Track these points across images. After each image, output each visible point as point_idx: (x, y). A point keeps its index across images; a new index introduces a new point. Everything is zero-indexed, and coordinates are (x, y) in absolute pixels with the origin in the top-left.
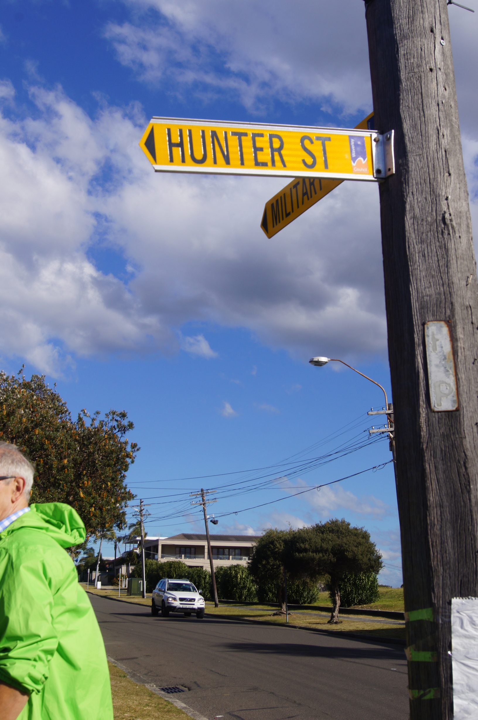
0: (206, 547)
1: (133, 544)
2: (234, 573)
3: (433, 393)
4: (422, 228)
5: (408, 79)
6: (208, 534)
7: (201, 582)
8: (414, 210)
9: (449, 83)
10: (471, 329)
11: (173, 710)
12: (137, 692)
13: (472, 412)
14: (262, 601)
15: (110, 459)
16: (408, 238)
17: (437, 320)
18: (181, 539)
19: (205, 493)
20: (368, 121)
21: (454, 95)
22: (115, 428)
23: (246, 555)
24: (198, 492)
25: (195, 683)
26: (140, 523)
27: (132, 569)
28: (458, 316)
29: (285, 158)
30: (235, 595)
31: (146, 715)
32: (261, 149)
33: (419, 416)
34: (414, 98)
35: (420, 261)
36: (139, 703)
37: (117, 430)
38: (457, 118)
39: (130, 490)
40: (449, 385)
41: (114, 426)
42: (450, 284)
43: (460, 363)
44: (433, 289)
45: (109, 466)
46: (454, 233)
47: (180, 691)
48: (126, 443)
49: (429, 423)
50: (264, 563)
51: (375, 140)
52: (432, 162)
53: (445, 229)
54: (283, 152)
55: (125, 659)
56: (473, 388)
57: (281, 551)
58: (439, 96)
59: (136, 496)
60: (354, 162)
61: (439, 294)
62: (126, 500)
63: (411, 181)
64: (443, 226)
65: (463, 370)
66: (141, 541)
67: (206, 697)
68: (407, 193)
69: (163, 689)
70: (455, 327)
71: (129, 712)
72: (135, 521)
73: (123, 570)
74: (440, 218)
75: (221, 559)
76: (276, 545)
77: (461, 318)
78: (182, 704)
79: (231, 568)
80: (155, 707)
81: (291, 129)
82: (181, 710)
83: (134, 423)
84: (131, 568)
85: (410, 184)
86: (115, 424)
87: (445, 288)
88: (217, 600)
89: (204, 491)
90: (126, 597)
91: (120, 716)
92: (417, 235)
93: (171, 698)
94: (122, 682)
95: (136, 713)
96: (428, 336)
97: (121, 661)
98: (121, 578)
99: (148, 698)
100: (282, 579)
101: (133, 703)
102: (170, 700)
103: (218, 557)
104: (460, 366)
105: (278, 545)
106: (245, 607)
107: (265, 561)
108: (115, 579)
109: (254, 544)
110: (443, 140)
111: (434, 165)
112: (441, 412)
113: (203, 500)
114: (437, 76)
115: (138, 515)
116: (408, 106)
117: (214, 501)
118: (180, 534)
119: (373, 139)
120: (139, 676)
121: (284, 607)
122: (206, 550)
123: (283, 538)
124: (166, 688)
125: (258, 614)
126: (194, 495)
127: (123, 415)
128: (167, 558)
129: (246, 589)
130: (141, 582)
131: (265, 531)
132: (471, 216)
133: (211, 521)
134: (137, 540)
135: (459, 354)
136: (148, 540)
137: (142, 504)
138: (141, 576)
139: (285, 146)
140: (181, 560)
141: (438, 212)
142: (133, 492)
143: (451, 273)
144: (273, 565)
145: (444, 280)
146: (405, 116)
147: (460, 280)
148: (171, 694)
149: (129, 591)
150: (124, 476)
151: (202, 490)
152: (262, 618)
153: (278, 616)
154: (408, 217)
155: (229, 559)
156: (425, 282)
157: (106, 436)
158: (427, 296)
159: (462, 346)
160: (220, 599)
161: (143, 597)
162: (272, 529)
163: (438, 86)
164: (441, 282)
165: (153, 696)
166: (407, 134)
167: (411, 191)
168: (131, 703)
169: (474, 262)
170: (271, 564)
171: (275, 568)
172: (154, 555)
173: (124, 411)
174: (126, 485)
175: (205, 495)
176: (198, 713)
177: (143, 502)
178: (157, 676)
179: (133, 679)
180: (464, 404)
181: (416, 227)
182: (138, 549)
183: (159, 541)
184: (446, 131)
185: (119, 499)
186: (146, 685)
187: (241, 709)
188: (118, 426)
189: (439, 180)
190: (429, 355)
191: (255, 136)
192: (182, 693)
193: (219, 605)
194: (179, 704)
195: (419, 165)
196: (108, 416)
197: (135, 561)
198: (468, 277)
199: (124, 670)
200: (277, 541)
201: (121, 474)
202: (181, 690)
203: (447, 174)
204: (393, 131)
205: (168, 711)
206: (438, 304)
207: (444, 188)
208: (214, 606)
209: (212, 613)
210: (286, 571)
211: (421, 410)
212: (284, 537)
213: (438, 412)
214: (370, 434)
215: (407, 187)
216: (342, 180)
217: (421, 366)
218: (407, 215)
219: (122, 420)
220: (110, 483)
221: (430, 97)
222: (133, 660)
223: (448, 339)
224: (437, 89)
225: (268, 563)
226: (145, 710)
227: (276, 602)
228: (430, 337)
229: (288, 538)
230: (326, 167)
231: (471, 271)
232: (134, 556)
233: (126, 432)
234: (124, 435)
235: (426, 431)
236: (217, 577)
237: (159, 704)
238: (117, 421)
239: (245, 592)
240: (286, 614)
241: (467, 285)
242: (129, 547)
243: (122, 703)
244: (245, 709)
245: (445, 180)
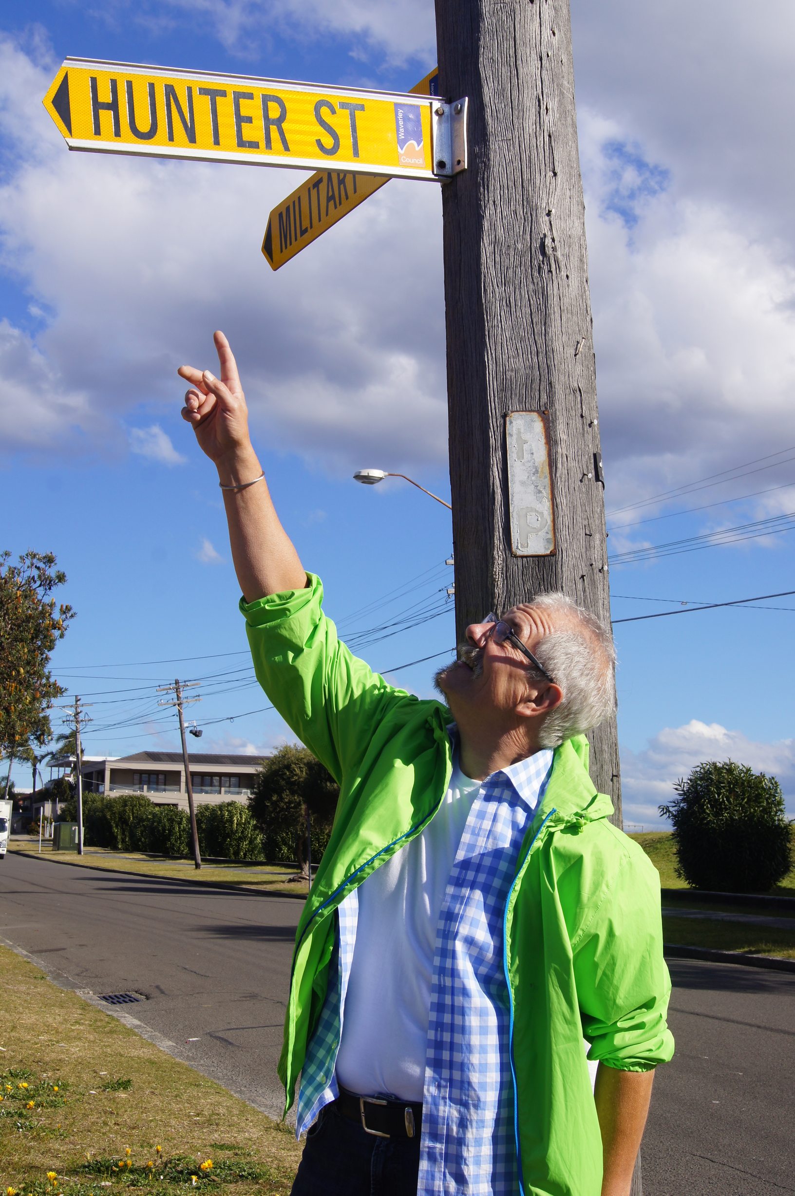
0: (183, 774)
1: (63, 769)
2: (228, 815)
3: (516, 526)
4: (507, 261)
5: (494, 13)
6: (185, 753)
7: (174, 829)
8: (495, 230)
9: (560, 23)
10: (580, 426)
11: (118, 1030)
12: (61, 1002)
13: (576, 558)
14: (272, 860)
15: (24, 630)
16: (485, 276)
17: (526, 411)
18: (143, 760)
19: (182, 686)
20: (431, 81)
21: (568, 43)
22: (34, 580)
23: (247, 788)
24: (170, 684)
25: (158, 987)
26: (74, 734)
27: (62, 809)
28: (560, 406)
29: (288, 136)
30: (229, 850)
31: (75, 1038)
32: (249, 120)
33: (493, 563)
34: (502, 46)
35: (503, 313)
36: (65, 1020)
37: (38, 583)
38: (570, 82)
39: (56, 681)
40: (542, 514)
41: (34, 577)
42: (549, 353)
43: (559, 480)
44: (521, 360)
45: (22, 640)
46: (558, 270)
47: (132, 1000)
48: (52, 605)
49: (508, 575)
50: (274, 798)
51: (437, 112)
52: (527, 152)
53: (543, 264)
54: (285, 125)
55: (46, 951)
56: (579, 519)
57: (301, 779)
58: (542, 44)
59: (66, 690)
60: (402, 149)
61: (532, 368)
62: (50, 697)
63: (492, 182)
64: (541, 258)
65: (563, 491)
66: (75, 763)
67: (174, 1010)
68: (486, 202)
69: (105, 998)
70: (554, 421)
71: (46, 1033)
72: (67, 731)
73: (47, 809)
74: (536, 244)
75: (207, 792)
76: (295, 771)
77: (564, 408)
78: (134, 1020)
79: (221, 807)
80: (91, 1026)
81: (299, 88)
82: (131, 1030)
83: (66, 574)
84: (60, 806)
85: (491, 188)
86: (35, 573)
87: (540, 358)
88: (199, 858)
89: (180, 684)
90: (51, 852)
91: (31, 1039)
92: (499, 272)
93: (117, 1011)
94: (37, 987)
95: (58, 1035)
96: (511, 435)
97: (39, 954)
98: (43, 823)
99: (79, 1011)
100: (303, 824)
101: (55, 1019)
102: (115, 1015)
103: (201, 789)
104: (560, 485)
105: (298, 771)
106: (244, 868)
107: (276, 796)
108: (33, 824)
109: (260, 769)
110: (547, 118)
111: (530, 157)
112: (526, 557)
113: (178, 698)
114: (542, 12)
115: (72, 721)
116: (492, 58)
117: (196, 700)
118: (141, 753)
119: (434, 110)
120: (67, 978)
121: (306, 867)
122: (183, 779)
123: (305, 761)
124: (110, 997)
125: (264, 880)
126: (164, 690)
127: (49, 560)
128: (117, 790)
129: (245, 841)
130: (75, 829)
131: (277, 748)
132: (588, 242)
133: (191, 732)
134: (70, 762)
135: (559, 465)
136: (88, 762)
137: (78, 703)
138: (75, 819)
139: (289, 116)
140: (142, 793)
141: (533, 234)
142: (60, 684)
143: (550, 335)
144: (290, 802)
145: (539, 346)
146: (487, 75)
147: (566, 347)
148: (118, 1005)
149: (56, 843)
150: (47, 659)
151: (177, 682)
152: (270, 885)
153: (296, 883)
154: (485, 241)
155: (220, 793)
156: (509, 347)
157: (19, 593)
158: (512, 371)
159: (565, 452)
160: (205, 856)
161: (79, 853)
162: (289, 745)
163: (542, 28)
164: (534, 348)
165: (87, 1008)
166: (488, 104)
167: (491, 199)
168: (50, 1020)
169: (588, 319)
170: (286, 800)
171: (292, 808)
172: (98, 785)
173: (51, 553)
174: (50, 672)
175: (181, 689)
176: (159, 1035)
177: (79, 700)
178: (97, 977)
179: (55, 982)
180: (564, 546)
181: (498, 259)
182: (72, 775)
183: (106, 763)
184: (552, 104)
185: (38, 695)
186: (77, 991)
187: (229, 1028)
188: (40, 577)
189: (538, 182)
190: (512, 466)
191: (239, 96)
192: (136, 1003)
193: (202, 866)
194: (130, 1021)
195: (507, 157)
196: (24, 560)
197: (66, 795)
198: (578, 342)
199: (43, 968)
200: (295, 764)
201: (42, 655)
202: (135, 999)
203: (551, 174)
204: (467, 99)
205: (111, 1032)
206: (529, 384)
207: (544, 196)
208: (194, 866)
209: (190, 879)
210: (310, 812)
211: (495, 552)
212: (308, 758)
213: (522, 557)
214: (449, 595)
215: (486, 192)
216: (389, 177)
217: (497, 483)
218: (484, 238)
219: (47, 567)
220: (24, 669)
221: (528, 46)
222: (58, 952)
223: (543, 440)
224: (541, 32)
225: (281, 799)
226: (73, 1030)
227: (294, 861)
228: (515, 437)
229: (314, 759)
230: (356, 153)
231: (584, 334)
232: (64, 787)
233: (52, 588)
234: (48, 592)
235: (503, 587)
236: (199, 822)
237: (96, 1021)
238: (38, 568)
239: (245, 844)
240: (309, 880)
241: (575, 355)
242: (57, 773)
243: (36, 1019)
244: (235, 1027)
245: (548, 183)
